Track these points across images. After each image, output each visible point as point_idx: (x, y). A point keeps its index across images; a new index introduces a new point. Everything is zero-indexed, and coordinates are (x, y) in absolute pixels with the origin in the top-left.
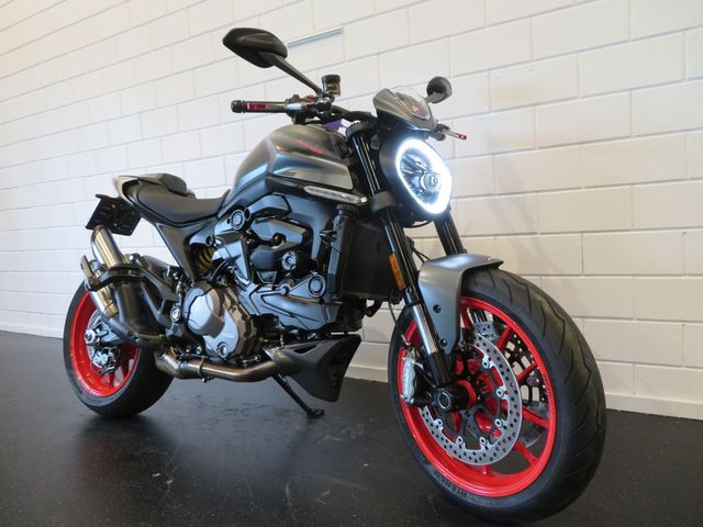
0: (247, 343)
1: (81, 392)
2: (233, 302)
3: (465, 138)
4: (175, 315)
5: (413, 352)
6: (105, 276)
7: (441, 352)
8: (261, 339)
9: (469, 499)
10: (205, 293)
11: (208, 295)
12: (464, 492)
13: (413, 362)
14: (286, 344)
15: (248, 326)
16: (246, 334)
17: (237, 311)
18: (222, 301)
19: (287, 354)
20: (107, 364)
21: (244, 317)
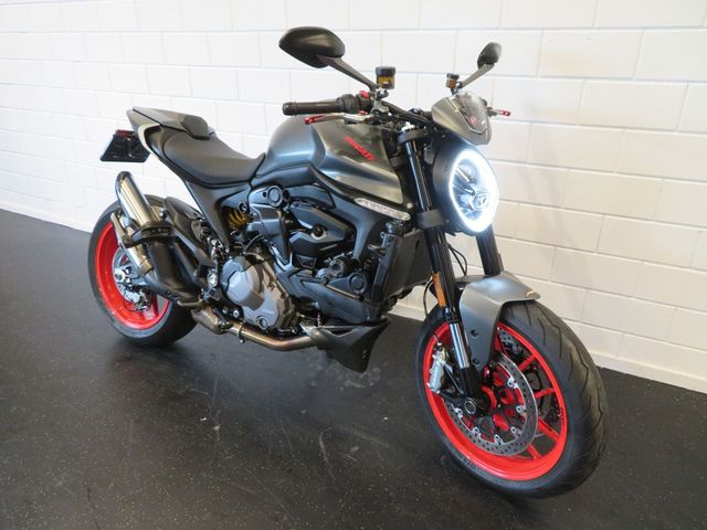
0: (286, 319)
1: (113, 320)
2: (271, 279)
3: (509, 114)
4: (213, 281)
5: (443, 352)
6: (139, 236)
7: (472, 367)
8: (298, 314)
9: (477, 472)
10: (245, 270)
11: (248, 271)
12: (474, 466)
13: (444, 363)
14: (323, 323)
15: (286, 303)
16: (285, 312)
17: (276, 289)
18: (261, 278)
19: (322, 332)
20: (139, 302)
21: (283, 296)
